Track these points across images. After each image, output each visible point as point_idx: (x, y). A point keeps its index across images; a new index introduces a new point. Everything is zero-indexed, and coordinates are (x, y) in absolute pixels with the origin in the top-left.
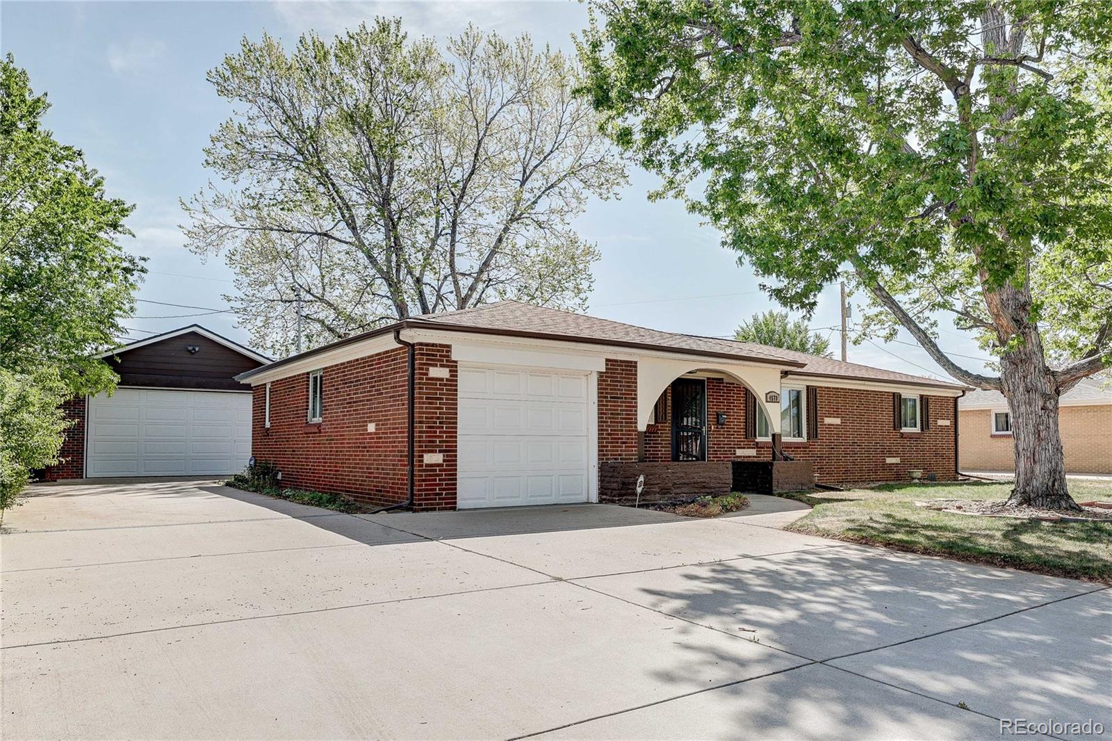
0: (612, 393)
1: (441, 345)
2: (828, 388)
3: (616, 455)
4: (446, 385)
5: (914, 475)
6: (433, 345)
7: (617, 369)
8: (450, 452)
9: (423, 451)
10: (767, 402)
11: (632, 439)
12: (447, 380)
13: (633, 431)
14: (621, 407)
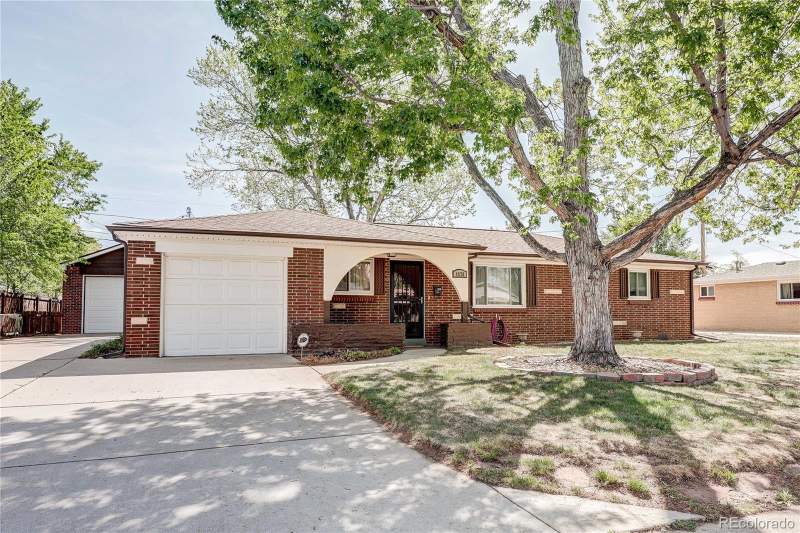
0: (300, 273)
1: (146, 242)
2: (548, 265)
3: (303, 318)
4: (150, 270)
5: (635, 335)
6: (140, 242)
7: (305, 255)
8: (154, 317)
9: (131, 316)
10: (453, 277)
11: (318, 306)
12: (151, 266)
13: (319, 300)
14: (307, 282)
